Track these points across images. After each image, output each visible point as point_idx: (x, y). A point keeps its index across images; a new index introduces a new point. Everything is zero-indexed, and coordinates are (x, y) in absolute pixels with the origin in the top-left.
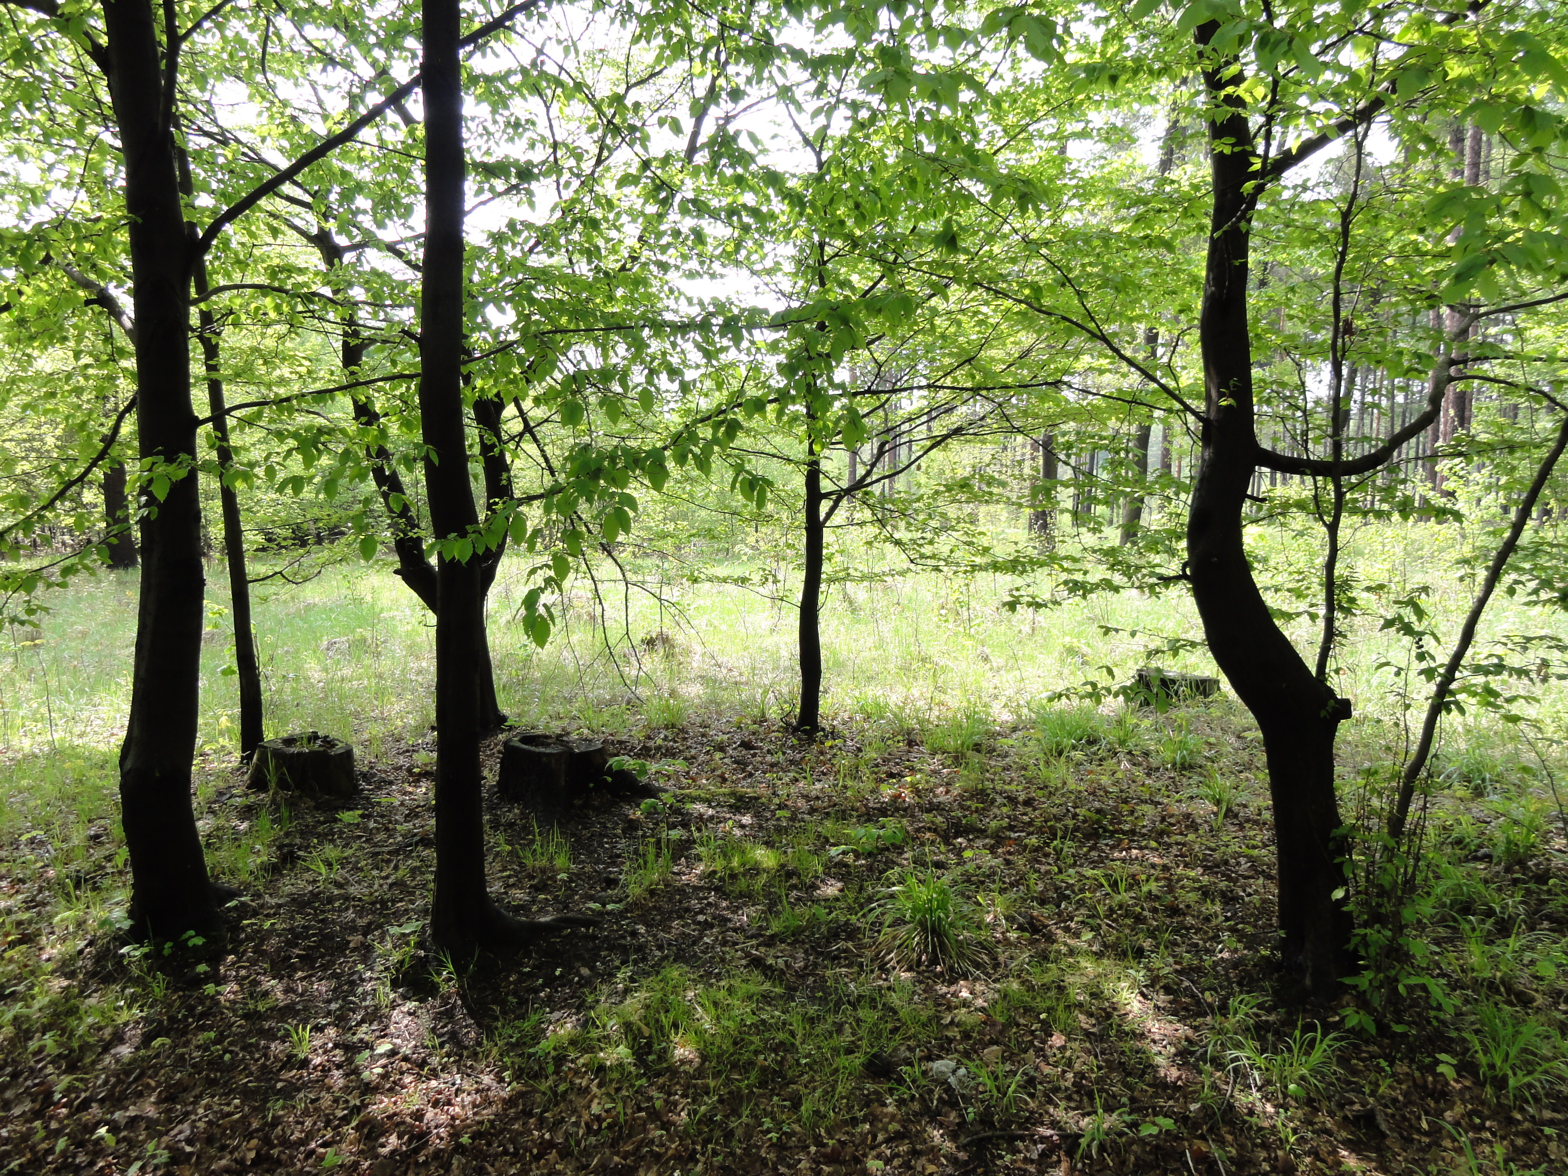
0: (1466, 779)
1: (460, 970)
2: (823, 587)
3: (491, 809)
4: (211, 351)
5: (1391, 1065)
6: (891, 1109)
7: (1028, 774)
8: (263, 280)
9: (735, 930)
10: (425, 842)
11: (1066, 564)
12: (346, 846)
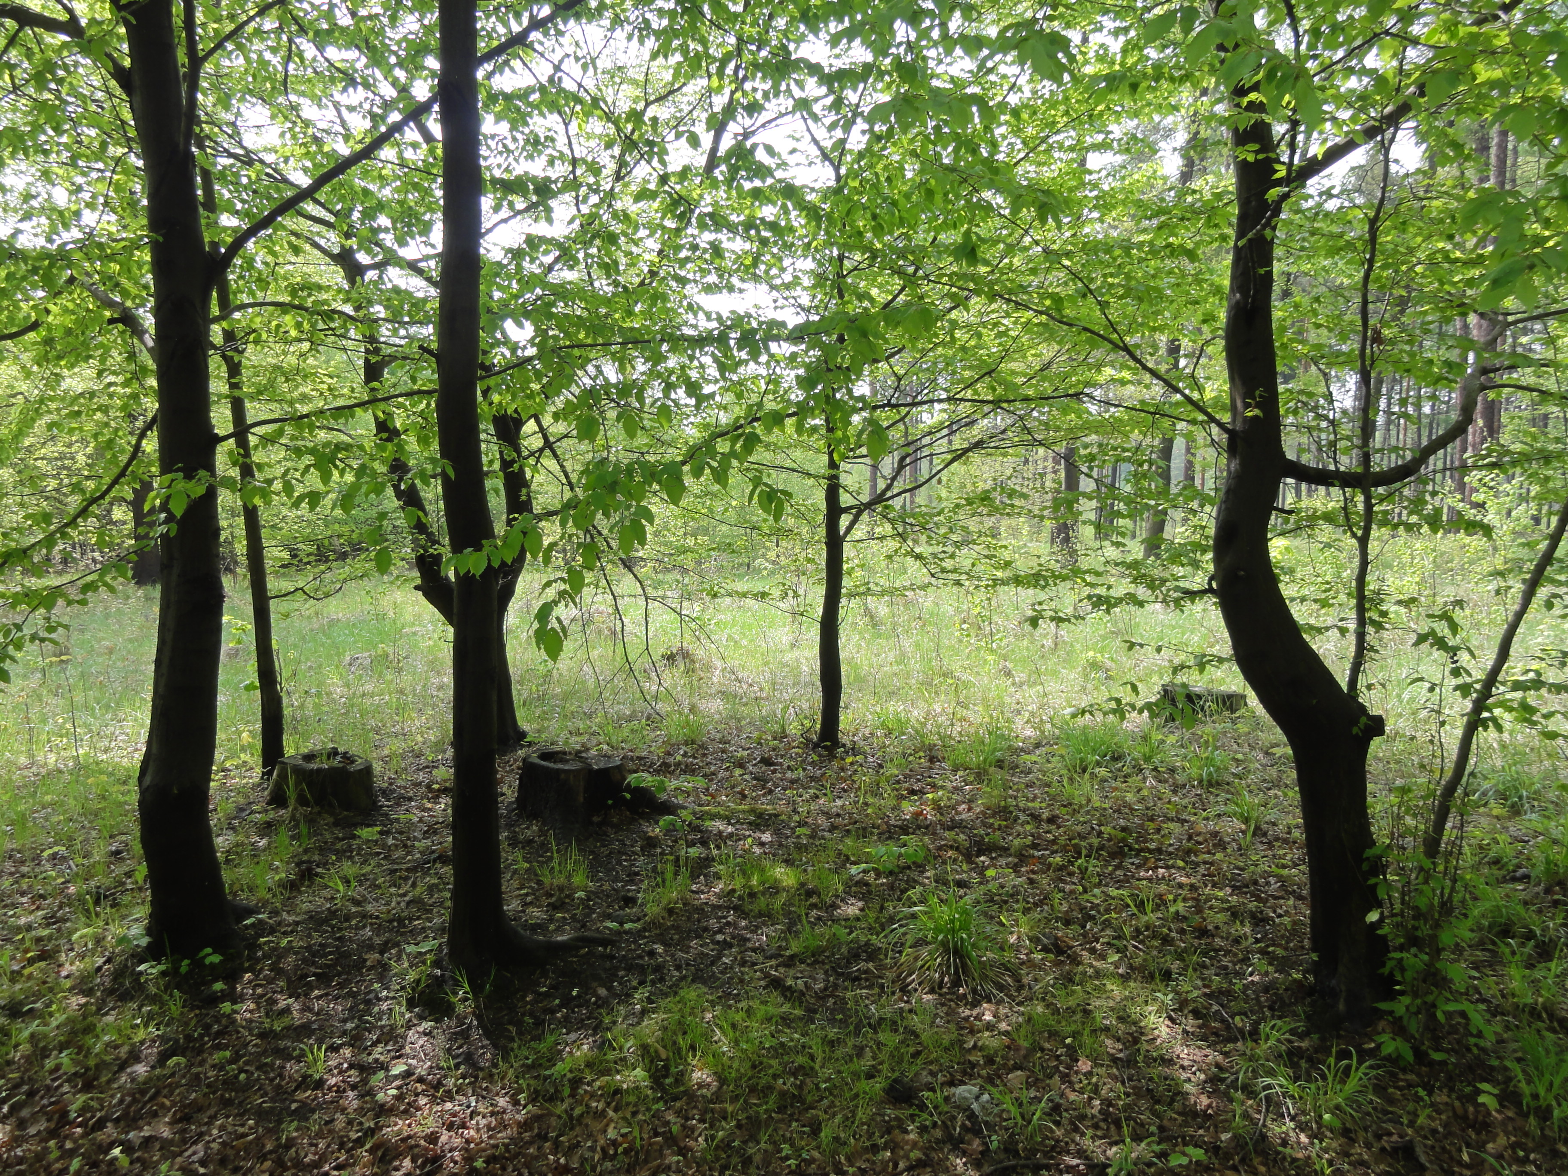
0: (1503, 796)
1: (476, 989)
2: (843, 601)
3: (509, 826)
4: (234, 369)
5: (1430, 1094)
6: (912, 1136)
7: (1052, 791)
8: (286, 298)
9: (754, 950)
10: (442, 859)
11: (1088, 579)
12: (365, 862)
